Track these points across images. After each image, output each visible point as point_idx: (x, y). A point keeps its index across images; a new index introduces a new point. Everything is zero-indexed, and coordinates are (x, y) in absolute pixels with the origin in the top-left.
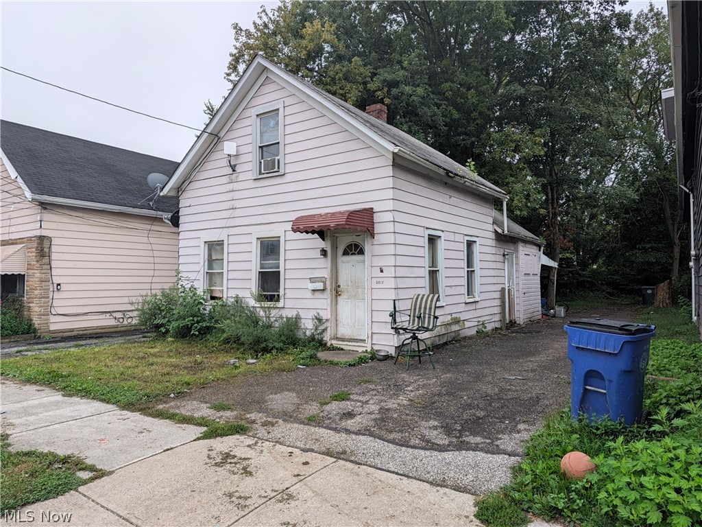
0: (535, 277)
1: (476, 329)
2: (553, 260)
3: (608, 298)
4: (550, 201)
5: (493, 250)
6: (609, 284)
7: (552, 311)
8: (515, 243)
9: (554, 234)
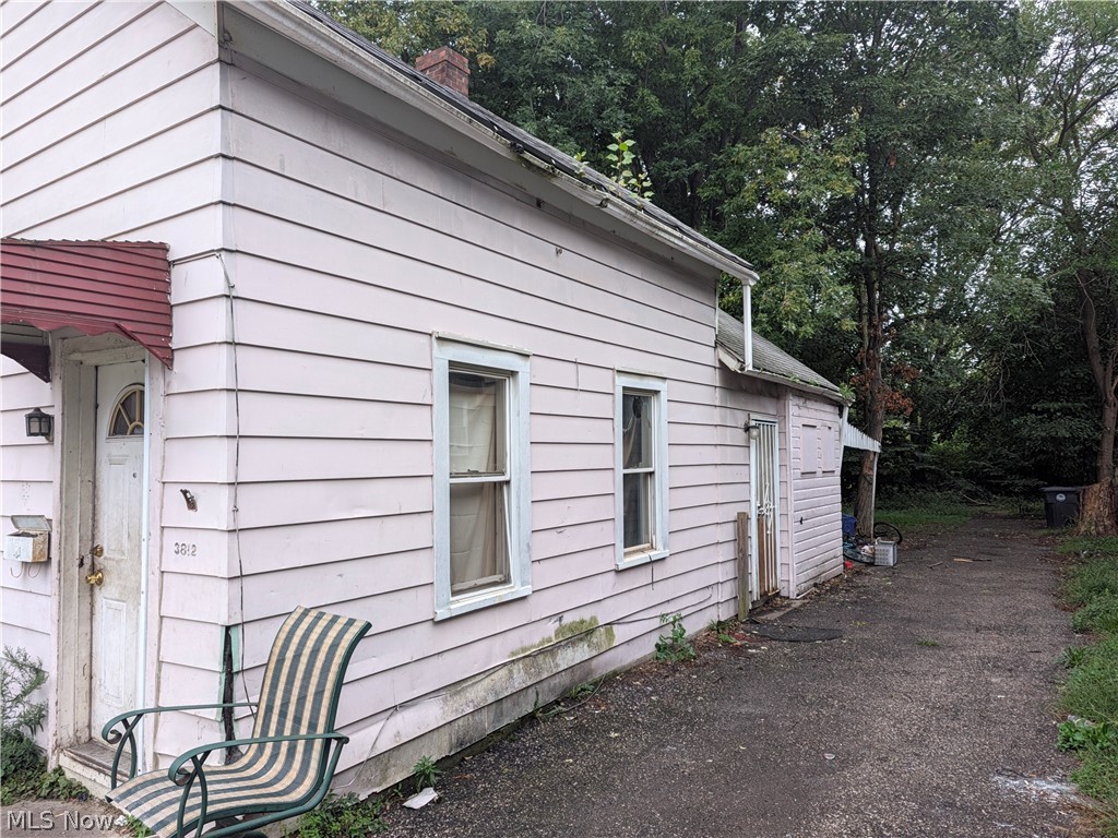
0: (829, 479)
1: (655, 639)
2: (870, 435)
3: (968, 502)
4: (865, 311)
5: (716, 416)
6: (970, 476)
7: (866, 547)
8: (778, 398)
9: (873, 381)
